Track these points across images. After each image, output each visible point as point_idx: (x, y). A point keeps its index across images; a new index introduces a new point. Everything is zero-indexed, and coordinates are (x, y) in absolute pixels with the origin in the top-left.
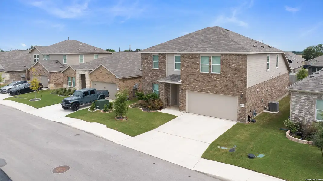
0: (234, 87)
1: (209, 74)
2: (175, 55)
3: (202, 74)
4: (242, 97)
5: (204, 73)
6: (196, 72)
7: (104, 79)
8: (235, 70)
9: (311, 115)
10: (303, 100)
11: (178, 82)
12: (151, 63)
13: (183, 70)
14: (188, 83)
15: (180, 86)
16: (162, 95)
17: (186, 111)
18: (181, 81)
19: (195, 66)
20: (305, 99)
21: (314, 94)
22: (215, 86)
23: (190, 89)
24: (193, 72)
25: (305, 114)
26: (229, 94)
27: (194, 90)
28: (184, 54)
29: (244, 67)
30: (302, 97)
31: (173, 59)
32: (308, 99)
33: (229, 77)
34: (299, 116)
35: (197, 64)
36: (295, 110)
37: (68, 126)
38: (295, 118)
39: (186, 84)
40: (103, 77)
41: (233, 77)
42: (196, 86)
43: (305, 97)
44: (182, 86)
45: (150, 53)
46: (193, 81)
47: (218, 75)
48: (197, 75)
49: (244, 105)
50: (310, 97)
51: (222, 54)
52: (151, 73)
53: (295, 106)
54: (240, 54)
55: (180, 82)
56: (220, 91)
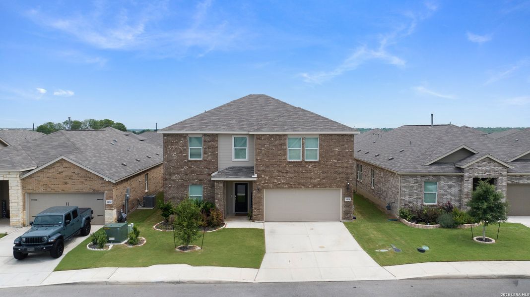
0: (338, 177)
1: (301, 162)
2: (233, 137)
3: (292, 163)
4: (348, 189)
5: (294, 162)
6: (281, 161)
7: (68, 185)
8: (339, 154)
9: (420, 198)
10: (413, 183)
11: (251, 177)
12: (186, 150)
13: (259, 159)
14: (267, 178)
15: (253, 183)
16: (220, 201)
17: (263, 220)
18: (256, 175)
19: (280, 152)
20: (415, 183)
21: (423, 176)
22: (311, 178)
23: (271, 186)
24: (277, 161)
25: (415, 199)
26: (331, 187)
27: (278, 186)
28: (261, 135)
29: (351, 150)
30: (412, 180)
31: (231, 142)
32: (417, 182)
33: (331, 165)
34: (409, 202)
35: (283, 149)
36: (405, 196)
37: (107, 283)
38: (405, 205)
39: (265, 180)
40: (66, 183)
41: (335, 163)
42: (281, 181)
43: (414, 180)
44: (258, 184)
45: (184, 134)
46: (277, 174)
47: (315, 162)
48: (283, 165)
49: (350, 198)
50: (419, 179)
51: (321, 135)
52: (186, 167)
53: (405, 192)
54: (345, 135)
55: (254, 177)
56: (319, 184)
